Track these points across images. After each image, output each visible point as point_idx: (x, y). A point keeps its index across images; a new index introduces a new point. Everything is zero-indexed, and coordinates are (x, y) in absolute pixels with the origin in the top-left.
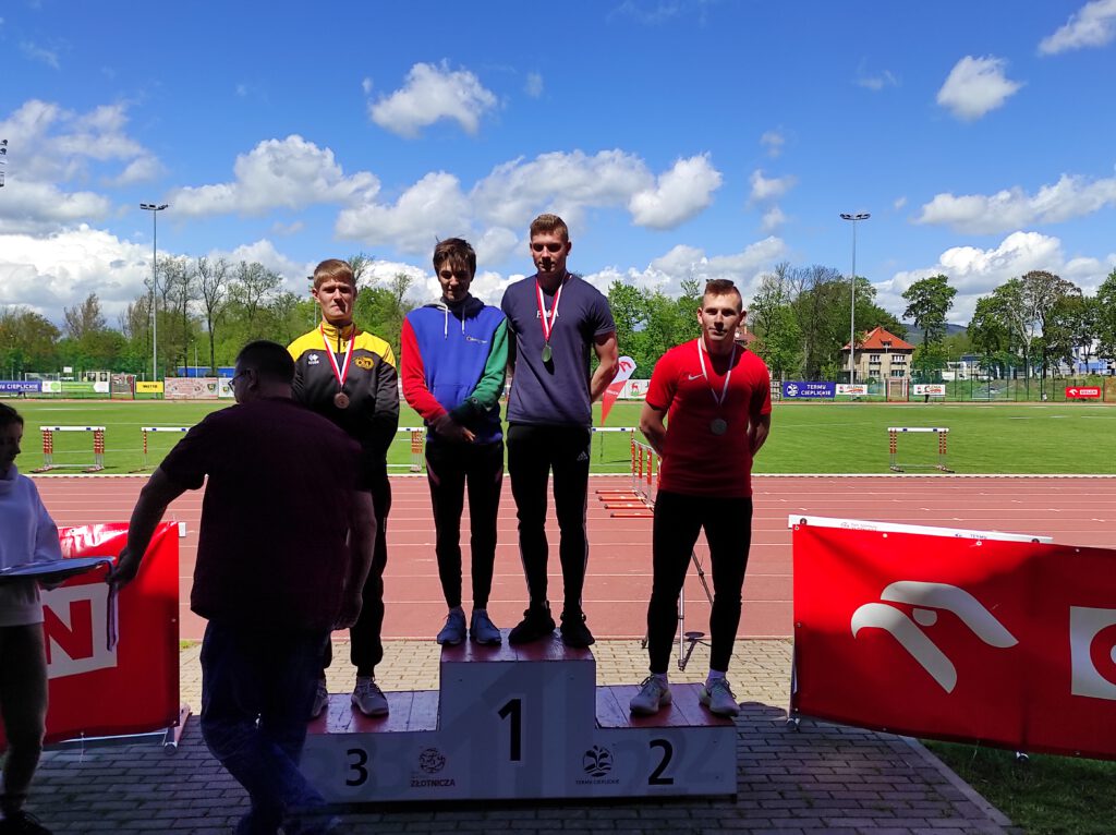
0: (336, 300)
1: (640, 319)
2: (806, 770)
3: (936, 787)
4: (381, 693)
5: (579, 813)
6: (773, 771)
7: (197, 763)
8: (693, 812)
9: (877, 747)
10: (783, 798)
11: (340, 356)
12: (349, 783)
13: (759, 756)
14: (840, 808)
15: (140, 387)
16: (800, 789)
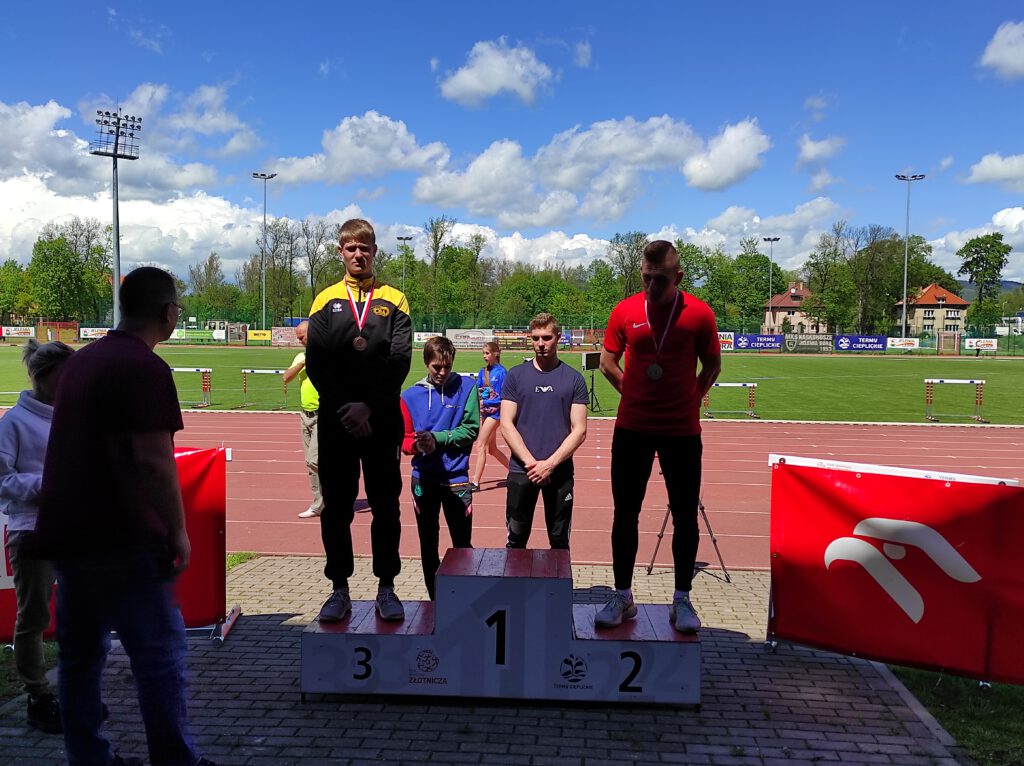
0: (357, 258)
1: (700, 276)
2: (772, 687)
3: (891, 708)
4: (399, 602)
5: (556, 713)
6: (742, 686)
7: (238, 656)
8: (658, 718)
9: (846, 670)
10: (745, 710)
11: (360, 305)
12: (356, 677)
13: (733, 673)
14: (795, 722)
15: (251, 334)
16: (763, 704)
